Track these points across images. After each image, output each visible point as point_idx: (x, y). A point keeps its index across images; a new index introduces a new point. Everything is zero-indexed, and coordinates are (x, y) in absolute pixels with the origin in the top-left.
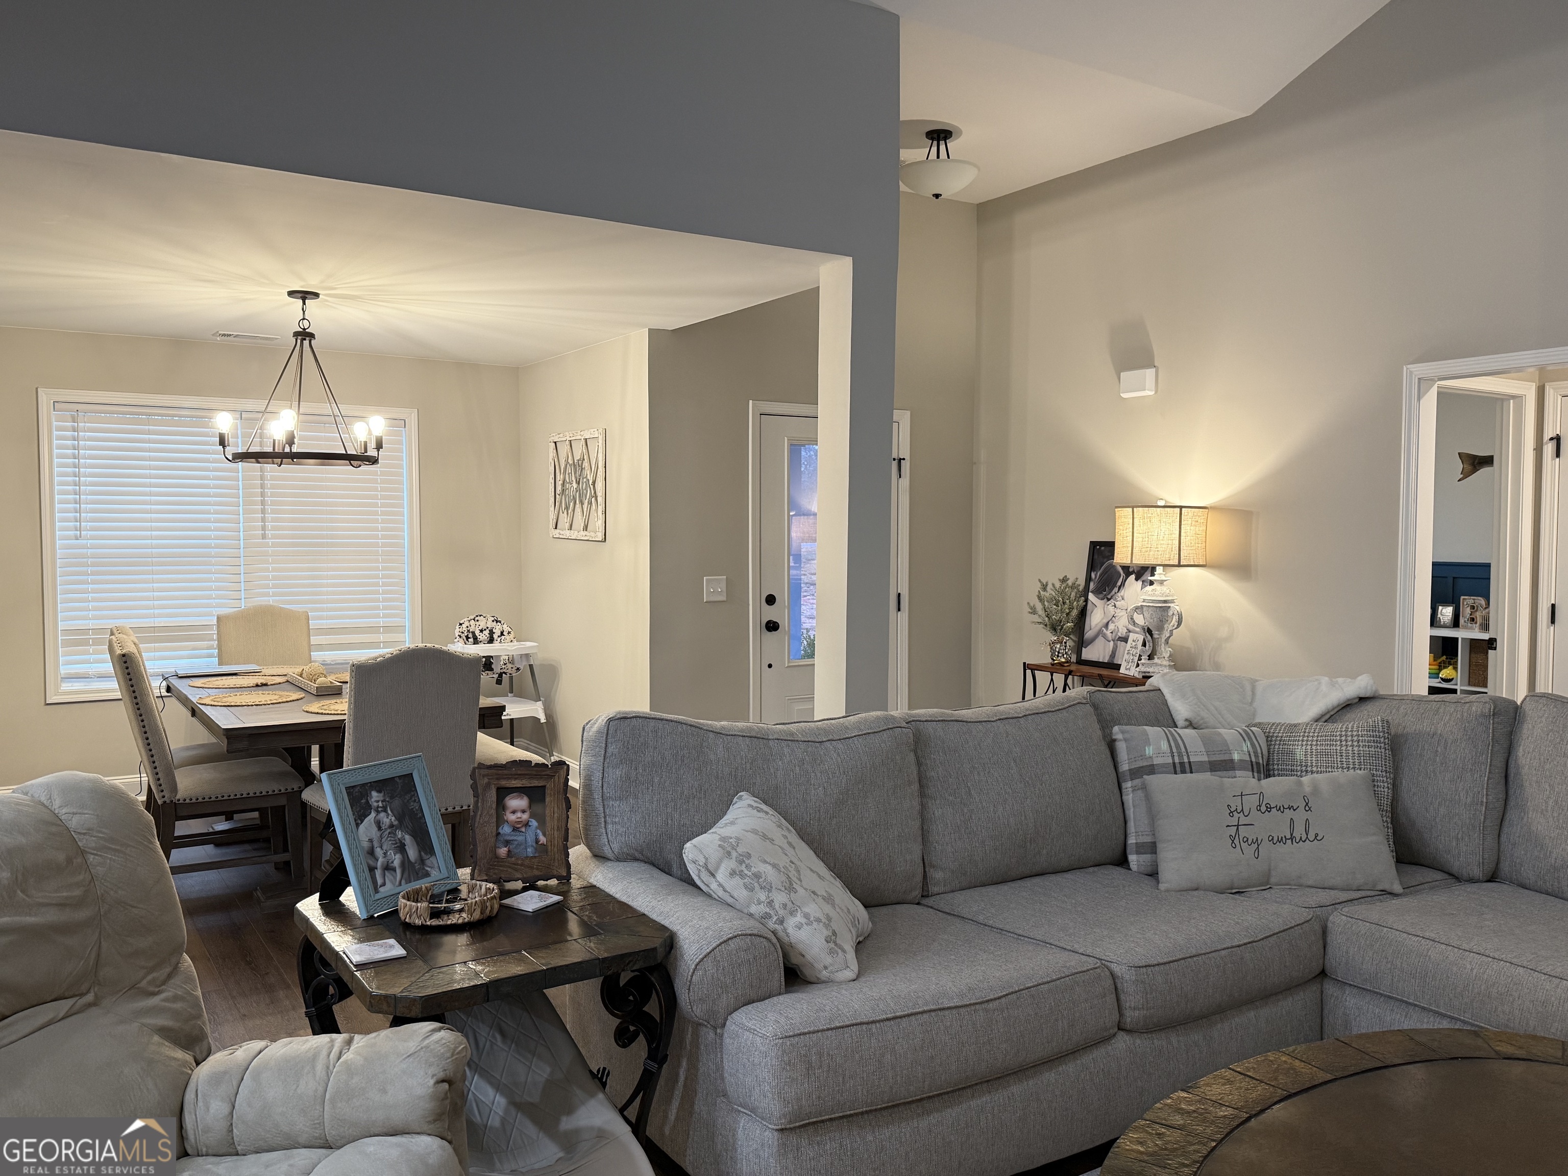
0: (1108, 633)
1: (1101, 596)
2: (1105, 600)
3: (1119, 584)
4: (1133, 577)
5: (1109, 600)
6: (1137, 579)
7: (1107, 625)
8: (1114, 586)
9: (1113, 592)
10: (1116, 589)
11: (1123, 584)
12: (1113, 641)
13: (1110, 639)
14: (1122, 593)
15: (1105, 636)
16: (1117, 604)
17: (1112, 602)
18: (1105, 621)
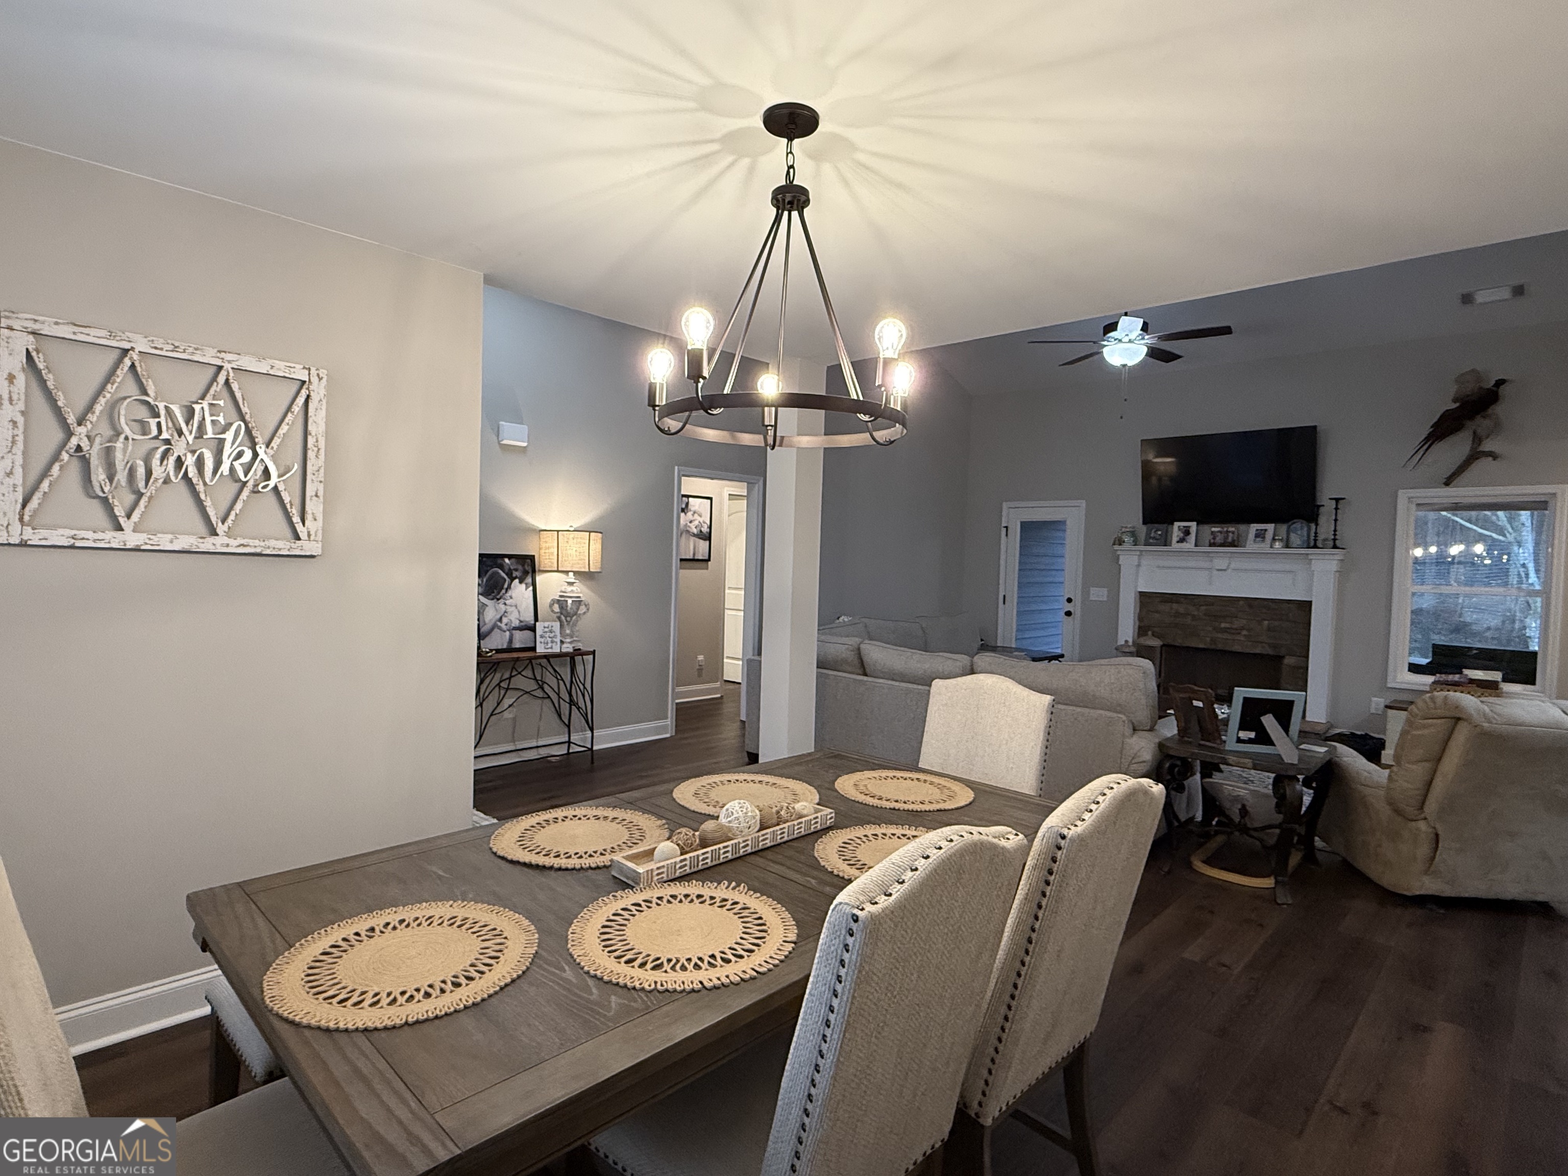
0: (503, 626)
1: (491, 597)
2: (495, 600)
3: (506, 586)
4: (517, 581)
5: (498, 599)
6: (521, 582)
7: (500, 620)
8: (502, 588)
9: (501, 594)
10: (503, 591)
11: (509, 587)
12: (509, 630)
13: (505, 629)
14: (510, 593)
15: (500, 628)
16: (507, 602)
17: (502, 601)
18: (498, 617)
